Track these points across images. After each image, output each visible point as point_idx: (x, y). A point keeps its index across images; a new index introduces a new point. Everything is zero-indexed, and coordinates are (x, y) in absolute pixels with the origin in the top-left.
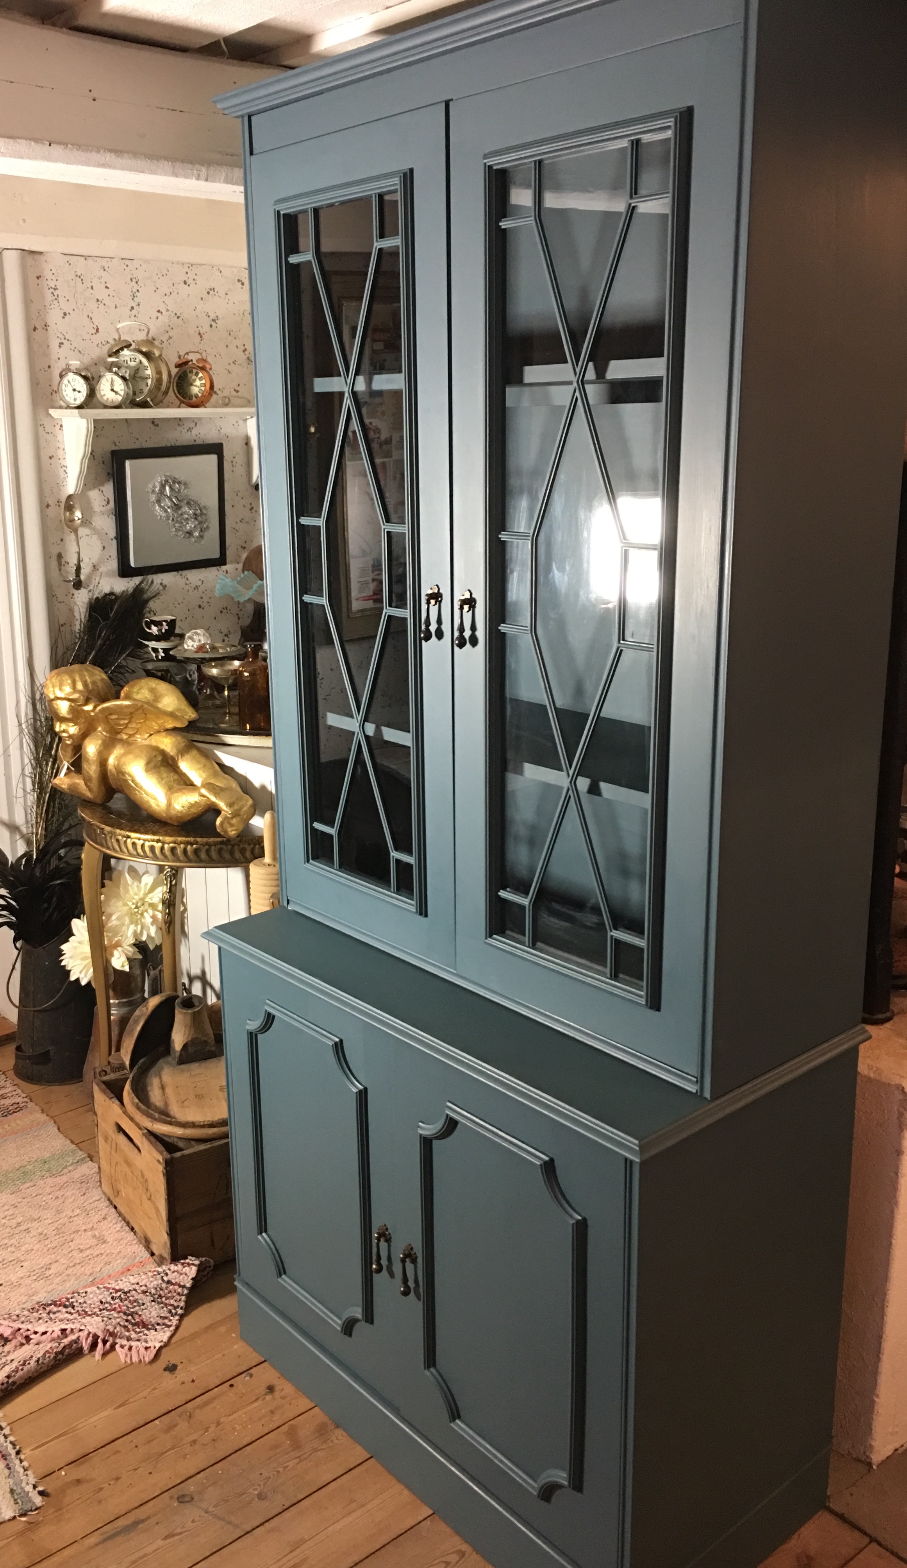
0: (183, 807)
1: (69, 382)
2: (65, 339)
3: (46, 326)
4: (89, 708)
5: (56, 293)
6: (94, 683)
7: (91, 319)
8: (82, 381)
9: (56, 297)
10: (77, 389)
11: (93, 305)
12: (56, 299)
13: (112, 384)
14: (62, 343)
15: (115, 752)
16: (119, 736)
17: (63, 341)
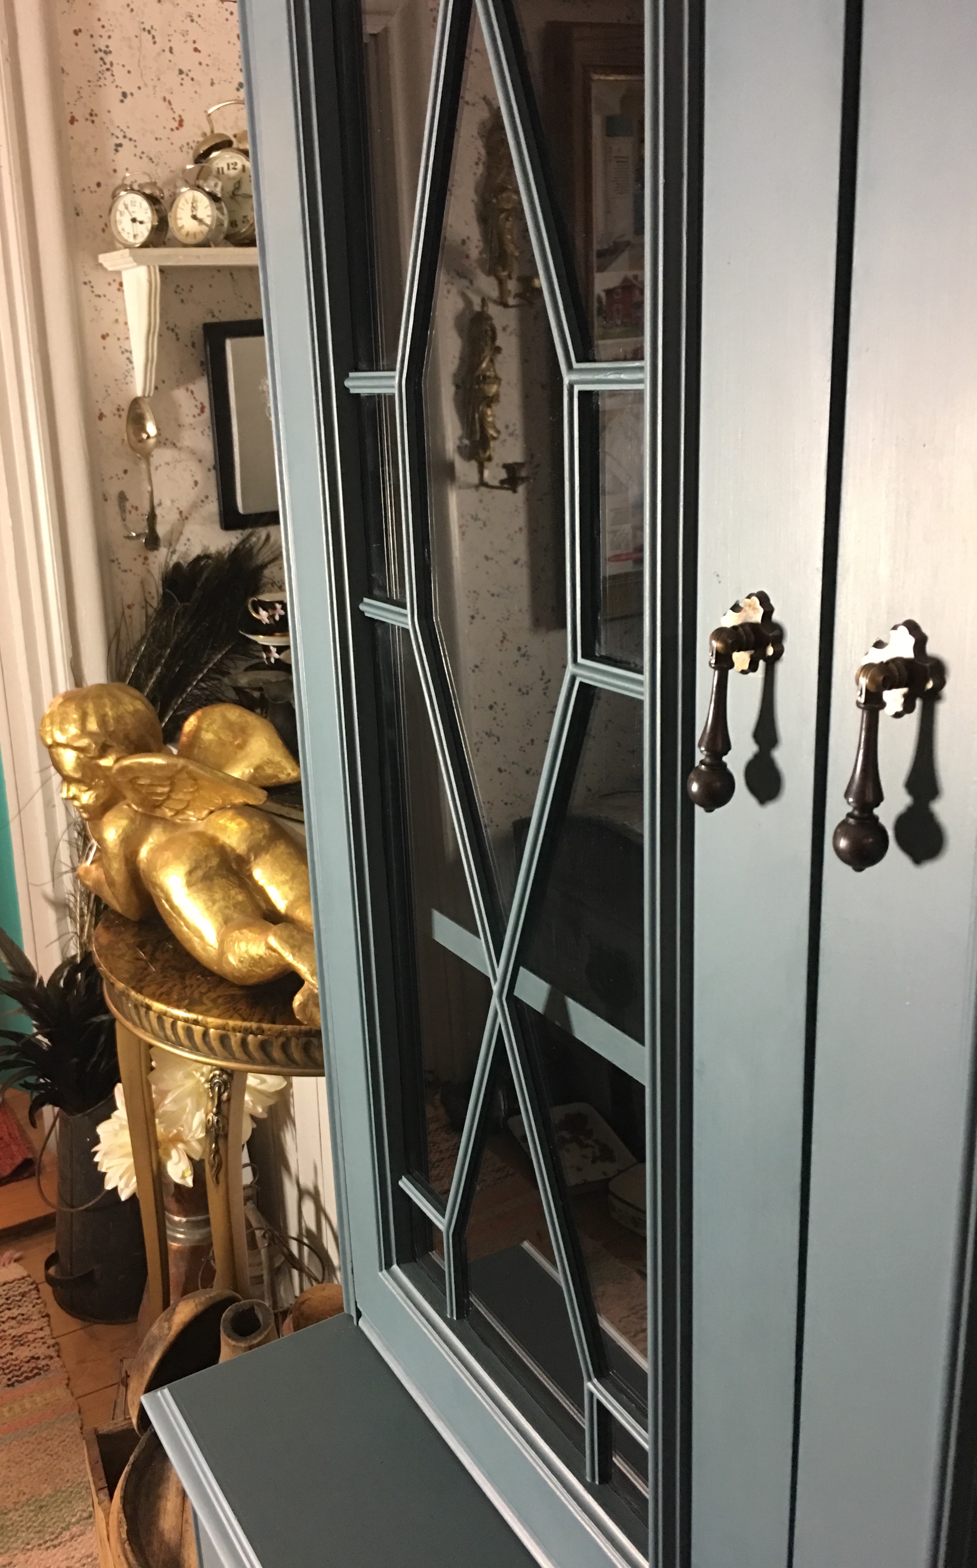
0: (241, 962)
1: (127, 208)
2: (125, 137)
3: (91, 115)
4: (107, 762)
5: (108, 59)
6: (119, 719)
7: (170, 103)
8: (145, 204)
9: (108, 66)
10: (139, 219)
11: (172, 79)
12: (108, 69)
13: (194, 208)
14: (120, 145)
15: (150, 840)
16: (158, 813)
17: (121, 140)
